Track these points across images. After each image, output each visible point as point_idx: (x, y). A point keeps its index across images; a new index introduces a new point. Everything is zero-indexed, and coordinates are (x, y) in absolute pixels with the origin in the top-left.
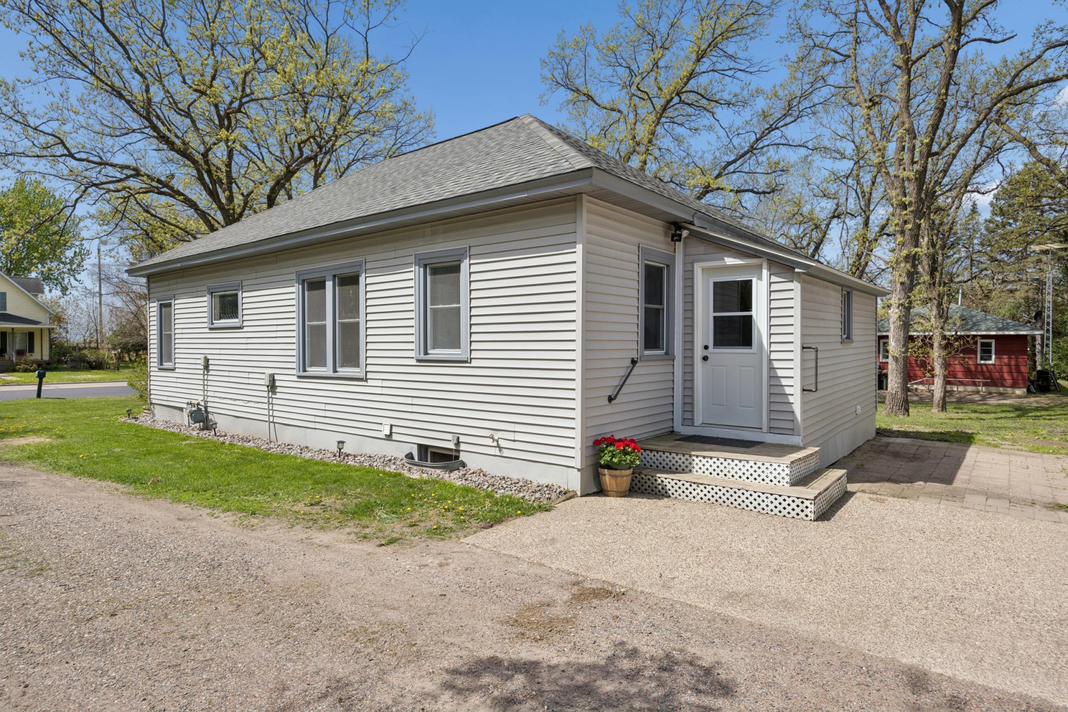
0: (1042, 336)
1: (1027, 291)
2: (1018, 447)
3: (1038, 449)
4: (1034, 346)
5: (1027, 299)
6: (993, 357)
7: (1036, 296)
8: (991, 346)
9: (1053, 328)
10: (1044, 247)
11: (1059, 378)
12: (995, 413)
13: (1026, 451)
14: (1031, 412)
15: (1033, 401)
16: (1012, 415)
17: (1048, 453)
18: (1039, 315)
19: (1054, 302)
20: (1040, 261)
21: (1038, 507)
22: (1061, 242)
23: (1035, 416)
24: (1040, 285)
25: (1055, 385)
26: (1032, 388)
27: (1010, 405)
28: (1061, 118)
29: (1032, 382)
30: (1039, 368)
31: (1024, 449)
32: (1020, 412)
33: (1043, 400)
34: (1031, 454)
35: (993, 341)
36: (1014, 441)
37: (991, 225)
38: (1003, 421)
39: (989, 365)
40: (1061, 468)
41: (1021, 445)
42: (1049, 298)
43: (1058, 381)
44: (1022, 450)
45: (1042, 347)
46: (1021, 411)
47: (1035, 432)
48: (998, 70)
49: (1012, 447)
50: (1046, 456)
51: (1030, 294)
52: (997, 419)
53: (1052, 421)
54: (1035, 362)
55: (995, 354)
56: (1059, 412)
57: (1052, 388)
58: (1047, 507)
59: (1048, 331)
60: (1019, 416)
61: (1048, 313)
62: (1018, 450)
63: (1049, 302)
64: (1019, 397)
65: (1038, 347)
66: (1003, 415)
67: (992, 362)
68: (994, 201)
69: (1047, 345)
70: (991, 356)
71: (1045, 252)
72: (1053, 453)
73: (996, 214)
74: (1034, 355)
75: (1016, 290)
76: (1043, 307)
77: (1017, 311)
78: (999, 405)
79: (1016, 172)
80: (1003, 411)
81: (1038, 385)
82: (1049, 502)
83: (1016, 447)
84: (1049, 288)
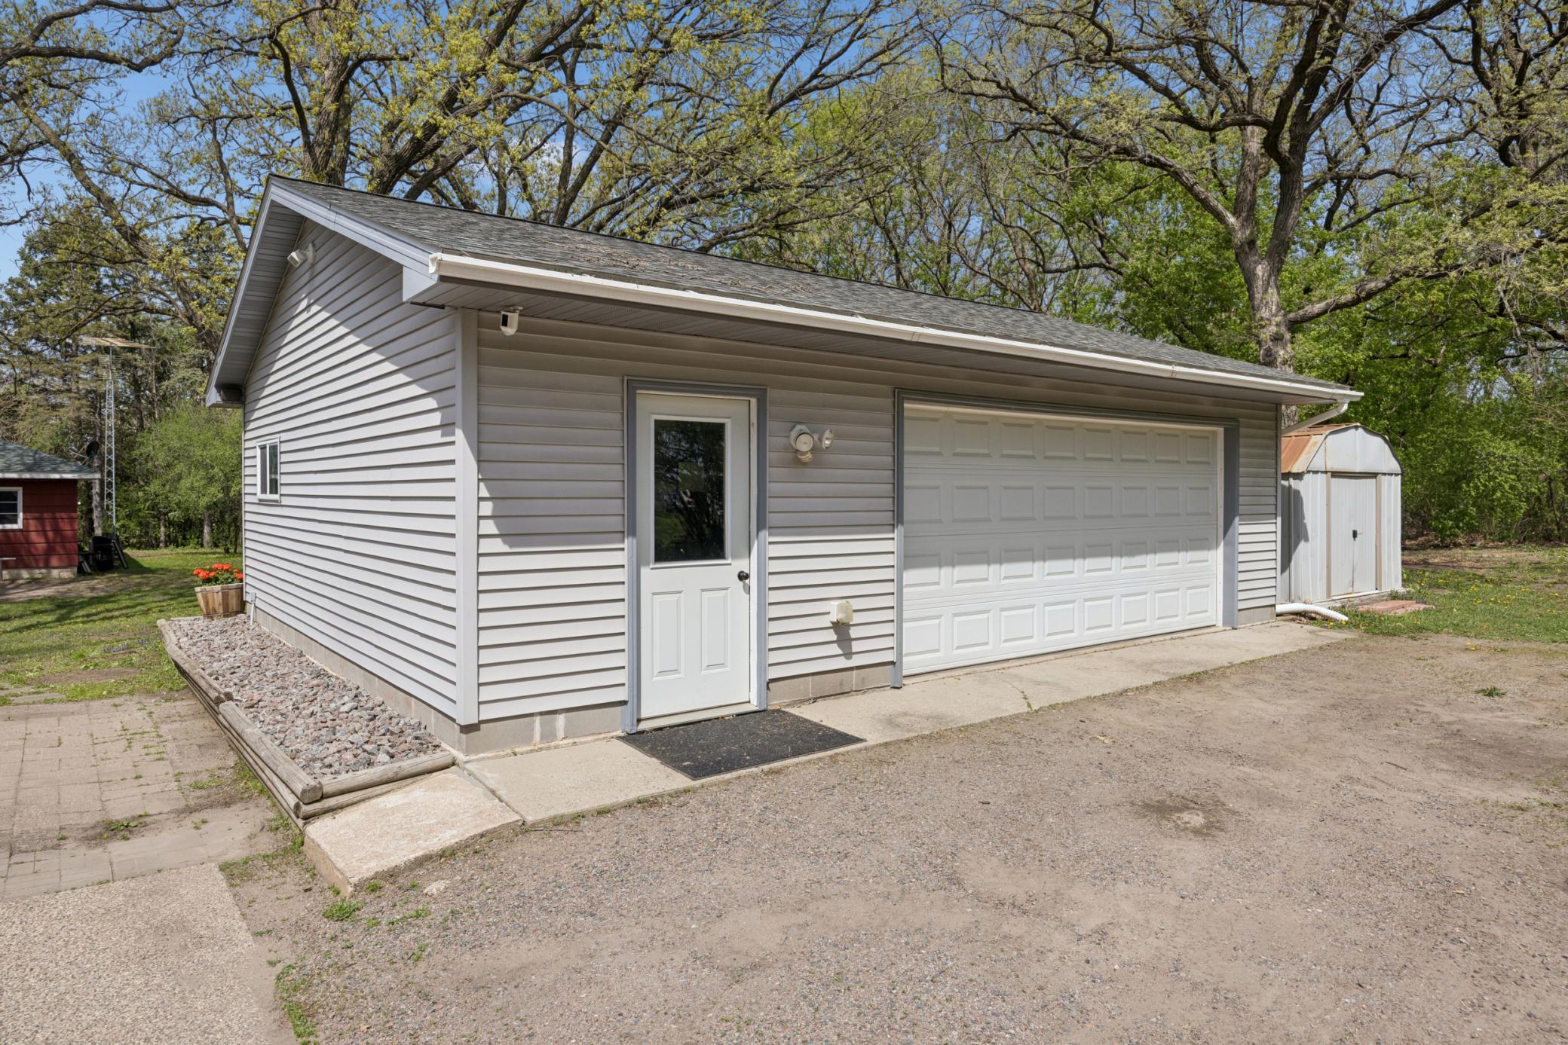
0: (102, 481)
1: (78, 409)
2: (48, 696)
3: (83, 692)
4: (90, 497)
5: (78, 421)
6: (21, 515)
7: (92, 418)
8: (15, 499)
9: (116, 469)
10: (104, 342)
11: (126, 547)
12: (21, 617)
13: (61, 701)
14: (82, 608)
15: (83, 588)
16: (50, 618)
17: (100, 697)
18: (93, 448)
19: (118, 430)
20: (96, 362)
21: (70, 844)
22: (126, 338)
23: (88, 616)
24: (96, 399)
25: (120, 559)
26: (86, 567)
27: (51, 599)
28: (122, 139)
29: (86, 556)
30: (98, 532)
31: (56, 696)
32: (64, 611)
33: (100, 584)
34: (71, 707)
35: (20, 490)
36: (41, 683)
37: (20, 291)
38: (33, 633)
39: (13, 531)
40: (119, 727)
41: (53, 690)
42: (111, 422)
43: (125, 551)
44: (53, 701)
45: (102, 499)
46: (65, 608)
47: (82, 656)
48: (21, 12)
49: (36, 697)
50: (96, 704)
51: (83, 415)
52: (20, 630)
53: (114, 622)
54: (91, 522)
55: (24, 512)
56: (124, 604)
57: (117, 563)
58: (87, 838)
59: (109, 474)
60: (60, 620)
61: (109, 445)
62: (46, 701)
63: (110, 428)
64: (64, 582)
65: (96, 499)
66: (34, 620)
67: (19, 526)
68: (27, 251)
69: (109, 495)
70: (16, 516)
71: (106, 350)
72: (111, 694)
73: (27, 274)
74: (90, 511)
75: (62, 406)
76: (102, 437)
77: (63, 441)
78: (30, 601)
79: (53, 206)
80: (35, 612)
81: (95, 560)
82: (92, 822)
83: (42, 697)
84: (109, 407)
